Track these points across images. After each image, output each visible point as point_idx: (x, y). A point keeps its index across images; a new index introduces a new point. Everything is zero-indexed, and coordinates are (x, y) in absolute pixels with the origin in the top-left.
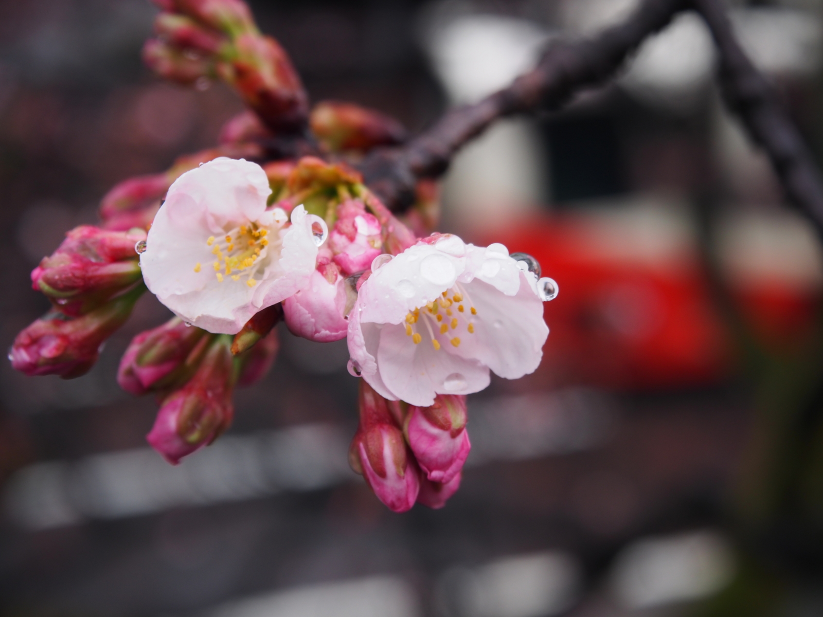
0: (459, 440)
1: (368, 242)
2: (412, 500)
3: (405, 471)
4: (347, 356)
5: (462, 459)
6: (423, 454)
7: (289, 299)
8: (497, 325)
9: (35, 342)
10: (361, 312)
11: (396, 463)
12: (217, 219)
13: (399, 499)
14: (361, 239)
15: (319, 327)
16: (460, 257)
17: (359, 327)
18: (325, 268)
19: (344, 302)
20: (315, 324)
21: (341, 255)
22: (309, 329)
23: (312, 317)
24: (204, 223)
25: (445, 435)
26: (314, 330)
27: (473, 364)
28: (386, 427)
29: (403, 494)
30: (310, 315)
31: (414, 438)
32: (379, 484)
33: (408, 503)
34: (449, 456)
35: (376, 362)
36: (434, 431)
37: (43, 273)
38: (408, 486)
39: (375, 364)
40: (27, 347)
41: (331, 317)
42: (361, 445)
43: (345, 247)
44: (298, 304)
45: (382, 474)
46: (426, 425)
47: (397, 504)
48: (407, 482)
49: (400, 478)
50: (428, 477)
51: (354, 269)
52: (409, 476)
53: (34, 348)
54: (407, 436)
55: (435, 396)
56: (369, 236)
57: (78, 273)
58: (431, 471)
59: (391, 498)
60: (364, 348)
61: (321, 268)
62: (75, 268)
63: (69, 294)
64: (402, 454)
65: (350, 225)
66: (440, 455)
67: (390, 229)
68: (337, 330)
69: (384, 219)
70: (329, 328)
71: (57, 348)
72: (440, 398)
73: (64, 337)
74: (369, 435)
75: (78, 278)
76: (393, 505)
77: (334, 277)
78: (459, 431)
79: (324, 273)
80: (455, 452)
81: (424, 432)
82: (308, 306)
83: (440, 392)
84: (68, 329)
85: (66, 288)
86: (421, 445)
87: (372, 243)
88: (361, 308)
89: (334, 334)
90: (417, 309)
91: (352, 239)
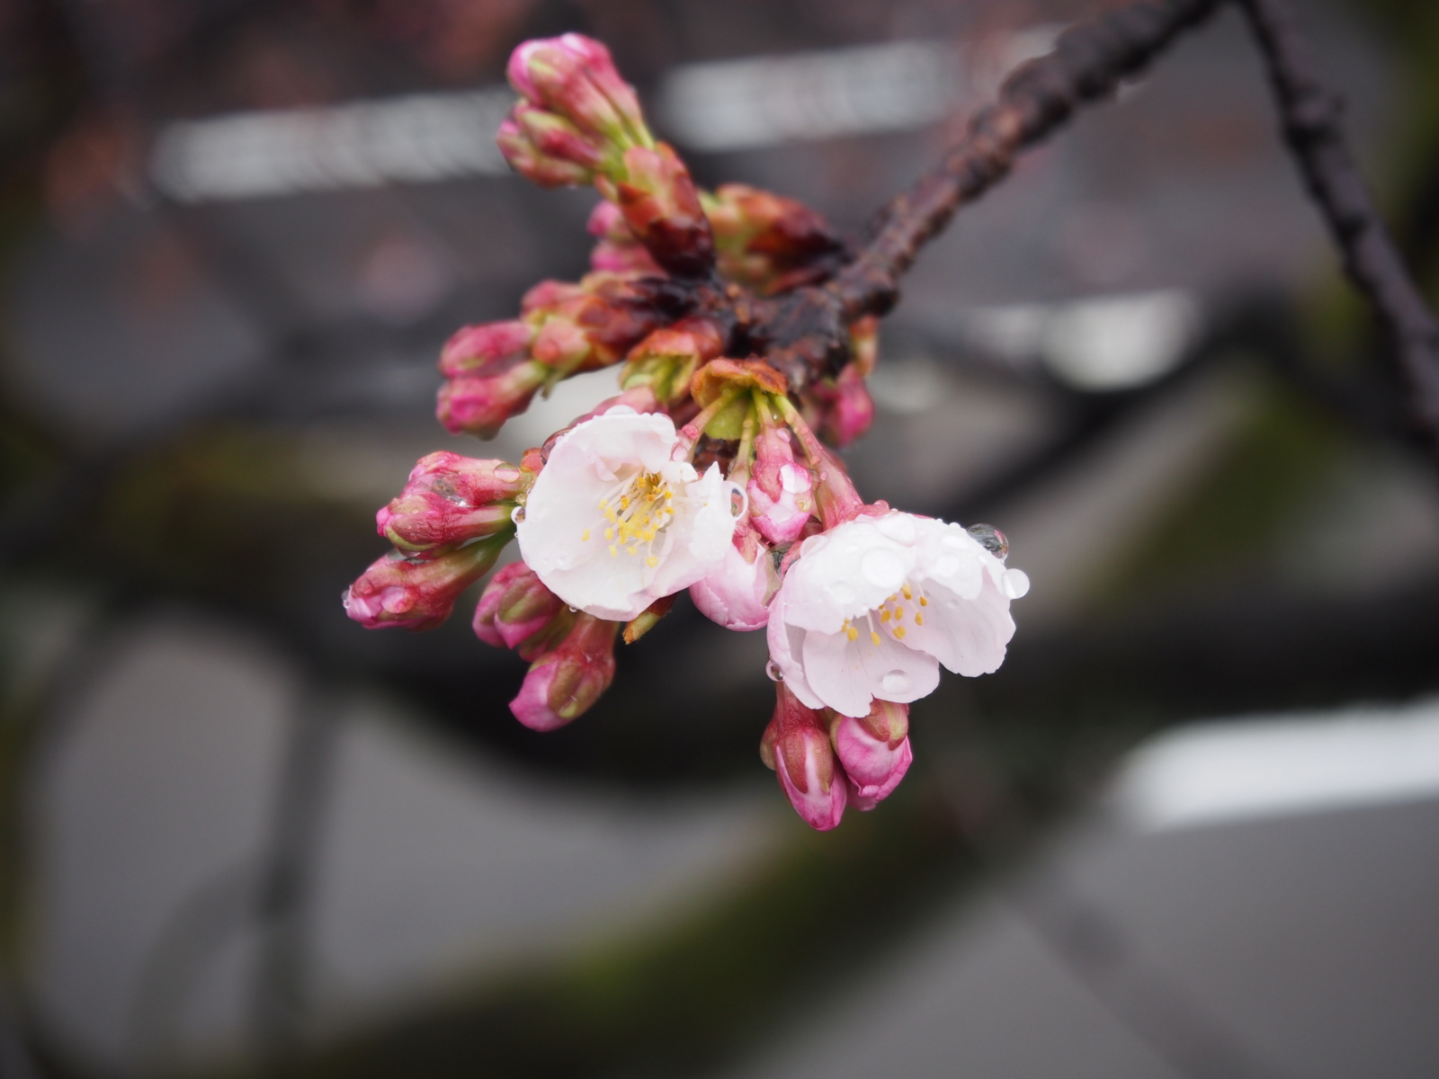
0: (899, 751)
1: (796, 503)
2: (837, 819)
3: (830, 785)
4: (767, 656)
5: (901, 773)
6: (854, 767)
7: (698, 584)
8: (951, 606)
9: (378, 591)
10: (785, 606)
11: (821, 777)
12: (608, 462)
13: (822, 817)
14: (787, 499)
15: (733, 617)
16: (909, 545)
17: (784, 627)
18: (743, 542)
19: (764, 588)
20: (728, 614)
21: (761, 518)
22: (721, 618)
23: (725, 606)
24: (593, 470)
25: (882, 747)
26: (727, 620)
27: (920, 655)
28: (810, 731)
29: (828, 812)
30: (722, 603)
31: (844, 748)
32: (797, 798)
33: (832, 823)
34: (885, 771)
35: (803, 670)
36: (869, 741)
37: (392, 518)
38: (834, 802)
39: (802, 674)
40: (367, 597)
41: (748, 607)
42: (778, 749)
43: (768, 508)
44: (709, 589)
45: (804, 788)
46: (858, 733)
47: (819, 822)
48: (833, 798)
49: (824, 793)
50: (859, 793)
51: (777, 538)
52: (836, 790)
53: (376, 599)
54: (835, 744)
55: (871, 700)
56: (797, 494)
57: (436, 524)
58: (863, 786)
59: (813, 815)
60: (789, 654)
61: (738, 540)
62: (432, 517)
63: (424, 547)
64: (828, 764)
65: (774, 479)
66: (874, 769)
67: (823, 477)
68: (755, 623)
69: (814, 460)
70: (743, 620)
71: (404, 603)
72: (877, 704)
73: (413, 589)
74: (789, 741)
75: (436, 530)
76: (814, 823)
77: (753, 554)
78: (899, 742)
79: (742, 549)
80: (893, 765)
81: (856, 741)
82: (721, 591)
83: (879, 696)
84: (418, 577)
85: (420, 541)
86: (852, 757)
87: (800, 506)
88: (786, 601)
89: (752, 626)
90: (855, 617)
91: (775, 499)
